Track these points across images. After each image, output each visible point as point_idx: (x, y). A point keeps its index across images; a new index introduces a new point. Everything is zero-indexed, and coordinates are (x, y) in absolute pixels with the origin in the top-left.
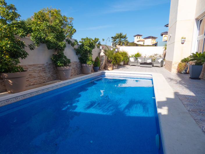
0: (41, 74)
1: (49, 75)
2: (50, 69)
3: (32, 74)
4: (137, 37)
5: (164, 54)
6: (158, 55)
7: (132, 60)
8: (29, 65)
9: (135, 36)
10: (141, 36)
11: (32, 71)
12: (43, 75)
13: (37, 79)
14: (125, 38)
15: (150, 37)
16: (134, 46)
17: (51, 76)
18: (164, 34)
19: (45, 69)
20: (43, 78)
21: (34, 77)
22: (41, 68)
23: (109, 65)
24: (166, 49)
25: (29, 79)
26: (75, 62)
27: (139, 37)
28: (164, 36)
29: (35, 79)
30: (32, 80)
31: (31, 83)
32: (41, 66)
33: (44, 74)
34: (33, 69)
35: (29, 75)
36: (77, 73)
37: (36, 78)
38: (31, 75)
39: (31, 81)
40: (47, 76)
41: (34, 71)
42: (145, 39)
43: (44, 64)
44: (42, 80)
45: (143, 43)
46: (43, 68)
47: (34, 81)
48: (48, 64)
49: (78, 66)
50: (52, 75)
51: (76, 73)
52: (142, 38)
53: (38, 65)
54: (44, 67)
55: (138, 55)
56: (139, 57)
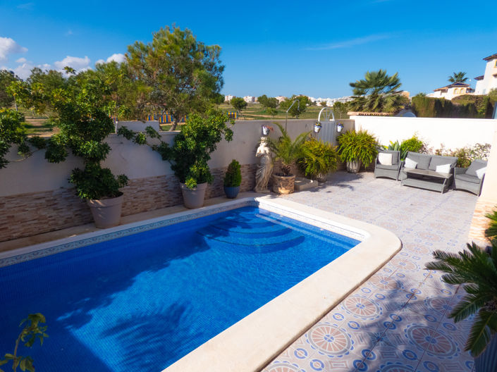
0: (43, 214)
1: (69, 213)
2: (70, 200)
3: (15, 215)
8: (6, 197)
11: (16, 209)
12: (48, 215)
13: (30, 225)
14: (392, 85)
17: (77, 215)
19: (56, 202)
20: (50, 220)
21: (23, 221)
22: (43, 201)
23: (280, 179)
25: (6, 226)
26: (158, 177)
29: (24, 224)
30: (17, 227)
31: (15, 233)
32: (42, 195)
33: (54, 213)
34: (18, 203)
35: (8, 217)
36: (164, 204)
37: (28, 223)
38: (13, 217)
39: (13, 229)
40: (63, 217)
41: (22, 208)
43: (52, 192)
44: (46, 226)
46: (48, 201)
47: (22, 229)
48: (63, 190)
49: (171, 185)
50: (79, 212)
51: (162, 202)
53: (34, 194)
54: (52, 198)
55: (413, 146)
56: (414, 151)
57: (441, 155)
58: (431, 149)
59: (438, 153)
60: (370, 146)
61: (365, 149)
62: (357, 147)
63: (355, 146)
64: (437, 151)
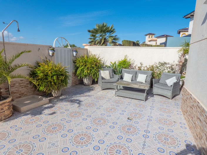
4: (148, 36)
5: (181, 64)
6: (168, 66)
7: (105, 74)
9: (146, 35)
10: (154, 34)
15: (164, 35)
16: (130, 46)
18: (182, 32)
24: (186, 52)
27: (151, 36)
28: (181, 33)
42: (158, 38)
45: (155, 43)
52: (154, 37)
55: (125, 65)
56: (125, 68)
57: (141, 70)
58: (135, 67)
59: (140, 69)
60: (96, 65)
61: (93, 68)
62: (87, 66)
63: (86, 66)
64: (139, 67)
